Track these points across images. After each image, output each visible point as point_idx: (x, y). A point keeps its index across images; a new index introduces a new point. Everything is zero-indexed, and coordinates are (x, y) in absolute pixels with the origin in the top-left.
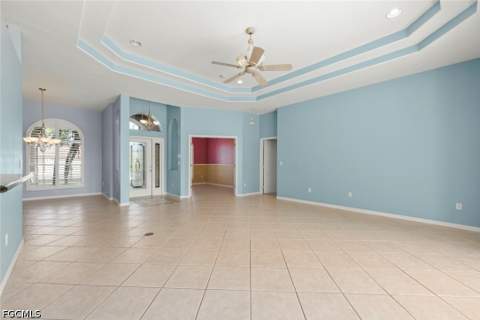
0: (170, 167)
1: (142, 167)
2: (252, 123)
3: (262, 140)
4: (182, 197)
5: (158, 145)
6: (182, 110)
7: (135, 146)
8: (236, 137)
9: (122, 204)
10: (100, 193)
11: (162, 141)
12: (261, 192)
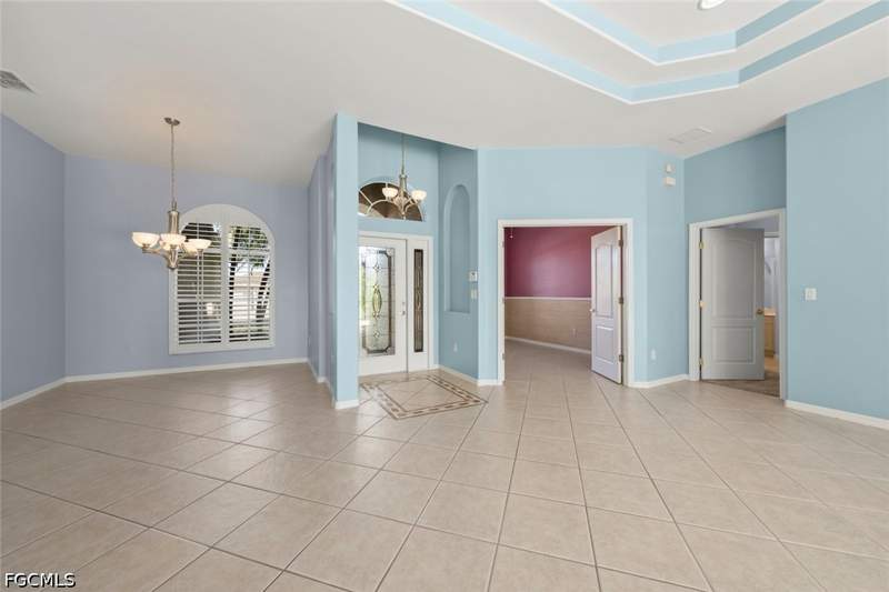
0: (446, 307)
1: (385, 305)
2: (671, 181)
3: (694, 229)
4: (482, 382)
5: (419, 252)
6: (481, 158)
7: (370, 256)
8: (628, 222)
9: (341, 405)
10: (305, 360)
11: (427, 243)
12: (694, 376)
